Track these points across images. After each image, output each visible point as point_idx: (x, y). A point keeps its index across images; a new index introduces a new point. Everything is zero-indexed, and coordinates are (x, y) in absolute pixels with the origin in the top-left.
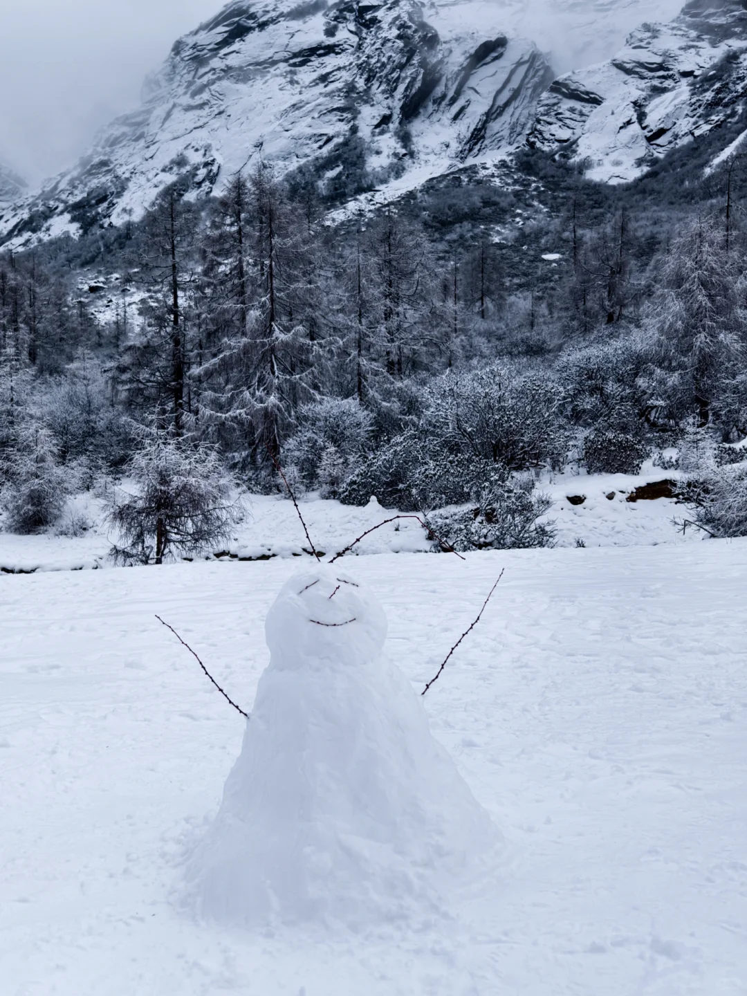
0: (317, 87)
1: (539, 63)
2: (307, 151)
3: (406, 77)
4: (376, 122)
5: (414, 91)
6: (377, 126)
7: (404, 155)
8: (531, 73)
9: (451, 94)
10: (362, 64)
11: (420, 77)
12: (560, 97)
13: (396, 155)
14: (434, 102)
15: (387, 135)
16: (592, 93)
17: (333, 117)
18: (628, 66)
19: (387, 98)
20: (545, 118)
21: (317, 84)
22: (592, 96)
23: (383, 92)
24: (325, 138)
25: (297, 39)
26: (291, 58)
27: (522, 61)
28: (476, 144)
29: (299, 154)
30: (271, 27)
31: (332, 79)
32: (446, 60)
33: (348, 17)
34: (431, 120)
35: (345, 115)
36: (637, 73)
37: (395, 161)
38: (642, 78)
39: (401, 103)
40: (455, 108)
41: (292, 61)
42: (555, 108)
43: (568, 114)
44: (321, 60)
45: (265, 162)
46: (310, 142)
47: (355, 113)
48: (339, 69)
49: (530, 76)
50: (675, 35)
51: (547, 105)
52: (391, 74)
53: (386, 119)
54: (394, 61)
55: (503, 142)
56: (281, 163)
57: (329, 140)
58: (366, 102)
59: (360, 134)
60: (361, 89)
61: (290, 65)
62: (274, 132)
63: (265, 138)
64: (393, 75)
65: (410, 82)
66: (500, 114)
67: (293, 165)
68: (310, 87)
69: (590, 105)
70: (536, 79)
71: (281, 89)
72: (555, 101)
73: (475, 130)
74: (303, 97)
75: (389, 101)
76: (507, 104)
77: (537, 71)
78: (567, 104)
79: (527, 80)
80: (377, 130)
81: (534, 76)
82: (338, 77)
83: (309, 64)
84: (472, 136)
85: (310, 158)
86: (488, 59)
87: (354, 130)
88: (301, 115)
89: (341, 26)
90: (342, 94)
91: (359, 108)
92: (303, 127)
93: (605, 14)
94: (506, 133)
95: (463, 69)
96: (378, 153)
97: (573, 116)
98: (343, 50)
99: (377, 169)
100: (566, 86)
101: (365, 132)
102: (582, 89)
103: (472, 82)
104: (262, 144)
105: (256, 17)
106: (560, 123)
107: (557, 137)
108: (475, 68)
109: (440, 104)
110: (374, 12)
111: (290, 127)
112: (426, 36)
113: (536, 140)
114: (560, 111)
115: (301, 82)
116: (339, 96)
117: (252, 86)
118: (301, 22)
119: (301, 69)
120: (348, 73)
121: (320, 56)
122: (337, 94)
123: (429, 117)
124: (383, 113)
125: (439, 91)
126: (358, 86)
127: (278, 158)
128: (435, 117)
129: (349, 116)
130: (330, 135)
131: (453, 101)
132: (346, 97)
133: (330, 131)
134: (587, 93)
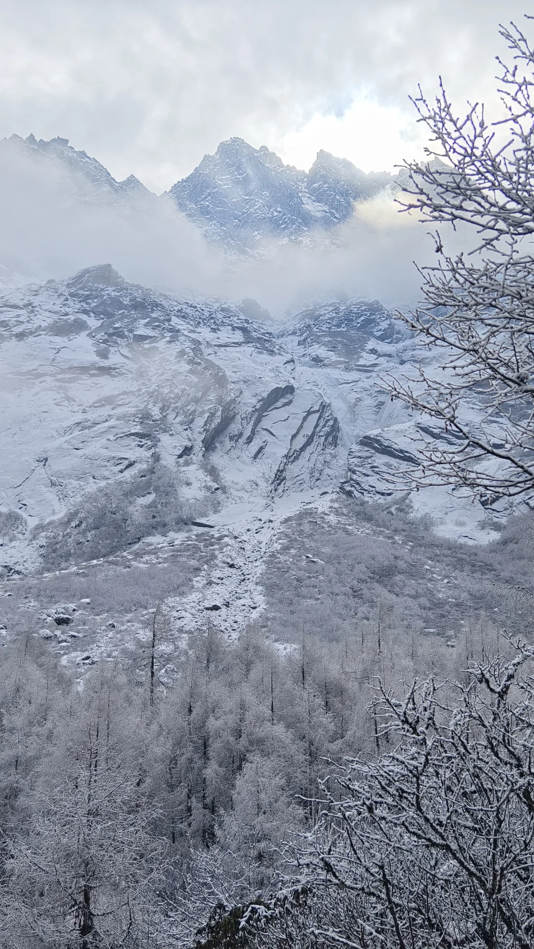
0: (103, 408)
1: (327, 414)
2: (106, 473)
3: (203, 412)
4: (179, 453)
5: (213, 426)
6: (180, 456)
7: (217, 489)
8: (322, 423)
9: (247, 433)
10: (153, 392)
11: (219, 413)
12: (373, 451)
13: (208, 488)
14: (231, 439)
15: (193, 468)
16: (407, 452)
17: (133, 442)
18: (435, 431)
19: (186, 430)
20: (360, 469)
21: (103, 405)
22: (408, 455)
23: (182, 423)
24: (126, 463)
25: (64, 354)
26: (59, 373)
27: (312, 410)
28: (279, 484)
29: (96, 475)
30: (31, 339)
31: (120, 403)
32: (238, 400)
33: (119, 342)
34: (230, 455)
35: (144, 441)
36: (445, 438)
37: (209, 494)
38: (451, 443)
39: (203, 437)
40: (254, 447)
41: (59, 377)
42: (370, 461)
43: (384, 469)
44: (94, 379)
45: (54, 479)
46: (108, 464)
47: (156, 442)
48: (124, 393)
49: (321, 425)
50: (473, 408)
51: (360, 457)
52: (186, 406)
53: (187, 450)
54: (189, 395)
55: (305, 486)
56: (75, 483)
57: (130, 465)
58: (165, 431)
59: (163, 462)
60: (157, 417)
61: (57, 380)
62: (60, 448)
63: (49, 454)
64: (188, 408)
65: (208, 417)
66: (296, 458)
67: (92, 487)
68: (95, 407)
69: (406, 462)
70: (327, 429)
71: (57, 404)
72: (368, 454)
73: (278, 471)
74: (88, 416)
75: (188, 432)
76: (303, 449)
77: (328, 421)
78: (381, 460)
79: (318, 429)
80: (181, 460)
81: (324, 426)
82: (127, 401)
83: (79, 382)
84: (275, 477)
85: (110, 481)
86: (279, 404)
87: (156, 458)
88: (92, 435)
89: (112, 349)
90: (137, 420)
91: (159, 436)
92: (96, 447)
93: (368, 374)
94: (306, 477)
95: (256, 410)
96: (188, 484)
97: (390, 471)
98: (120, 374)
99: (191, 501)
100: (378, 441)
101: (169, 460)
102: (395, 446)
103: (265, 423)
104: (46, 460)
105: (7, 325)
106: (378, 477)
107: (378, 489)
108: (266, 411)
109: (237, 440)
110: (153, 342)
111: (81, 445)
112: (217, 374)
113: (353, 489)
114: (375, 465)
115: (77, 400)
116: (134, 421)
117: (19, 396)
118: (65, 339)
119: (71, 385)
120: (138, 399)
121: (93, 375)
122: (132, 418)
123: (227, 453)
124: (185, 444)
125: (234, 428)
126: (153, 413)
127: (70, 477)
128: (234, 454)
129: (149, 443)
130: (132, 460)
131: (250, 440)
132: (141, 423)
133: (131, 455)
134: (401, 451)
